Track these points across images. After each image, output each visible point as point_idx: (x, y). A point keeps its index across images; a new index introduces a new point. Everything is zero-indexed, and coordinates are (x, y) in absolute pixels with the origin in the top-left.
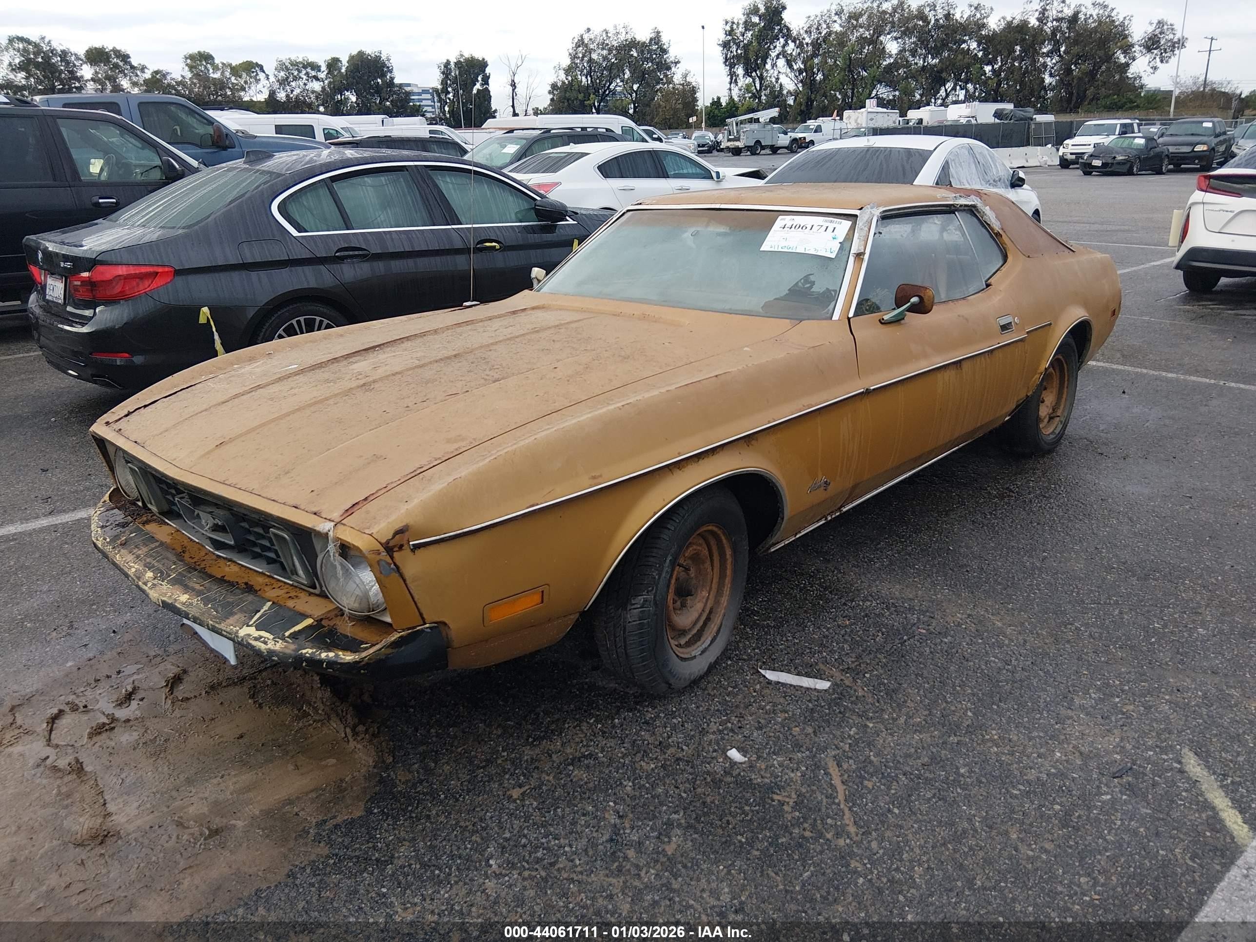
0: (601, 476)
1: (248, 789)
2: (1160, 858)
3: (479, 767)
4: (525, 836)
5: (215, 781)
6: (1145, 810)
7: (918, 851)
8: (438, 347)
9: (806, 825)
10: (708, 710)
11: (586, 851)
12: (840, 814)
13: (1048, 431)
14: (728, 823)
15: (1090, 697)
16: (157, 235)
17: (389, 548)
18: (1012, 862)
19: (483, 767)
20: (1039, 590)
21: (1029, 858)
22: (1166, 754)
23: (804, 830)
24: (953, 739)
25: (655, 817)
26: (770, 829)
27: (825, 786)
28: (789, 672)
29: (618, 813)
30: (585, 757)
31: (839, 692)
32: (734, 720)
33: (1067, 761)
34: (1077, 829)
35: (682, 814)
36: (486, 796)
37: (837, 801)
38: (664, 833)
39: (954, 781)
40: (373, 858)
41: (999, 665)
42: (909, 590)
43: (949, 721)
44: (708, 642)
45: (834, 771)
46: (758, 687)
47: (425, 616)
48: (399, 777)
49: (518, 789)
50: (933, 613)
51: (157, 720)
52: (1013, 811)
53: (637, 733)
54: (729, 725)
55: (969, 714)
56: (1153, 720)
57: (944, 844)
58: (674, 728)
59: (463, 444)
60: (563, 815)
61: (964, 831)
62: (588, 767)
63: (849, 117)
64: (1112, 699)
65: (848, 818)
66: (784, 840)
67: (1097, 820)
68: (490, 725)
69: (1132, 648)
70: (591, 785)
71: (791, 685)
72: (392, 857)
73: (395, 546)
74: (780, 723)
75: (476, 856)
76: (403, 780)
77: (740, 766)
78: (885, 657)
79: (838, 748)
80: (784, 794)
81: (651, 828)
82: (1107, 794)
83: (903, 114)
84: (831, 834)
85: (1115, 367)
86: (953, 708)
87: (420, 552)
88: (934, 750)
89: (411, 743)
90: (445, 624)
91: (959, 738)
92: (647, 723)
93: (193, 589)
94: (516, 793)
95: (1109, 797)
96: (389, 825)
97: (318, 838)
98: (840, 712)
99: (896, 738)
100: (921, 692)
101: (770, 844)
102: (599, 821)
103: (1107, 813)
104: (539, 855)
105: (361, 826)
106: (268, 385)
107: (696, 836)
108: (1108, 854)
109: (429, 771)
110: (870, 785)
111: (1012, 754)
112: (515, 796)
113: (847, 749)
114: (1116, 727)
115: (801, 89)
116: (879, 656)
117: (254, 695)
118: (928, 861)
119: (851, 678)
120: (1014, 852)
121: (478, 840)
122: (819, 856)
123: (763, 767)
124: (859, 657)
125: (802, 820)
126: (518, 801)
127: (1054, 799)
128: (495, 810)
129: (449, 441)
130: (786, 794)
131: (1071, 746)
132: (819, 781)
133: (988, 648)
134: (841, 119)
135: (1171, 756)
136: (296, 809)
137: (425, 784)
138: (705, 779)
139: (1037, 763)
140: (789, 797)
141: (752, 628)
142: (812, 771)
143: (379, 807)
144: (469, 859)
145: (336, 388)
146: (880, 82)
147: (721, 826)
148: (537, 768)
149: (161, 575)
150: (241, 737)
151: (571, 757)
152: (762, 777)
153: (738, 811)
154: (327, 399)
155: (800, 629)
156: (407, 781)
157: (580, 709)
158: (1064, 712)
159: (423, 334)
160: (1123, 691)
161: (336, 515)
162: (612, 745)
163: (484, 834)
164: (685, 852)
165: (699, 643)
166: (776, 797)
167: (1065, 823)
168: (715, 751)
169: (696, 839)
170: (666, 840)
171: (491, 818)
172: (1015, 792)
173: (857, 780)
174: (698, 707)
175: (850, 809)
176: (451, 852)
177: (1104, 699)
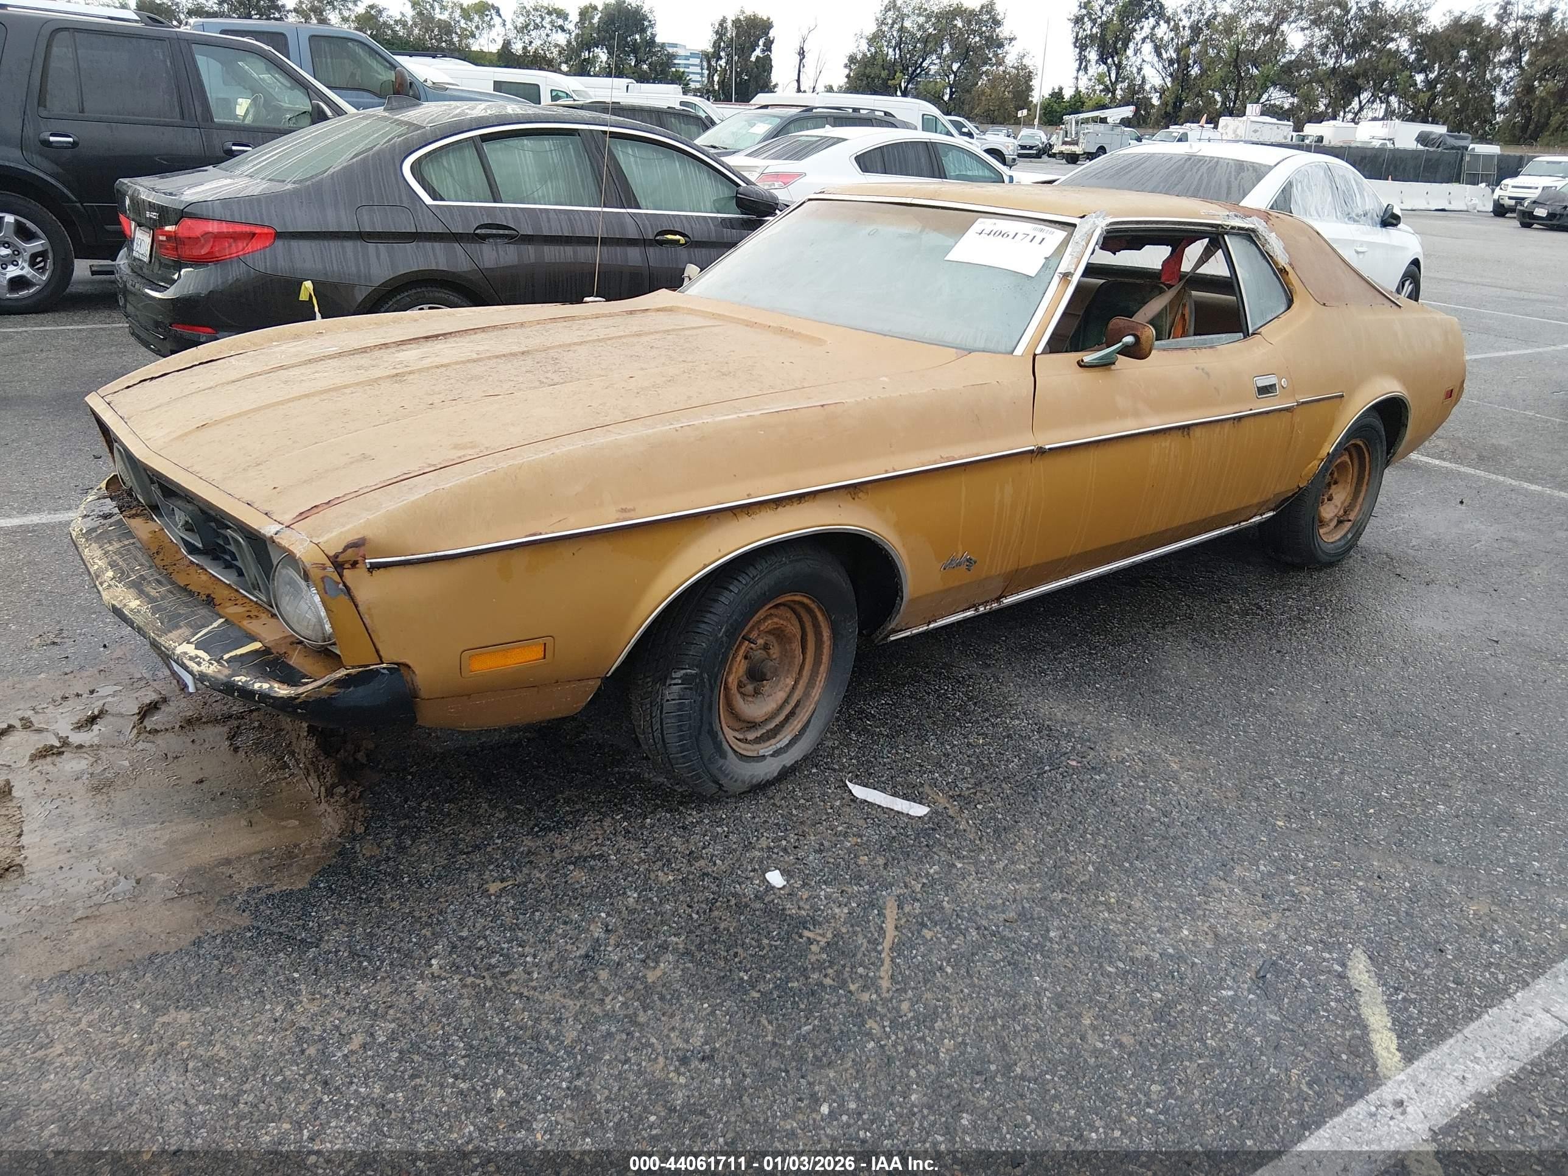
0: (634, 510)
1: (186, 841)
2: (1267, 1077)
3: (462, 852)
4: (485, 938)
5: (153, 826)
6: (1273, 1017)
7: (956, 1021)
8: (510, 342)
9: (830, 971)
10: (766, 822)
11: (551, 965)
12: (878, 964)
13: (1330, 537)
14: (736, 955)
15: (1258, 870)
16: (261, 188)
17: (338, 564)
18: (1071, 1053)
19: (468, 853)
20: (1245, 732)
21: (1095, 1050)
22: (1330, 953)
23: (826, 976)
24: (1058, 896)
25: (650, 936)
26: (784, 970)
27: (872, 929)
28: (884, 790)
29: (607, 927)
30: (593, 857)
31: (936, 822)
32: (792, 837)
33: (1193, 942)
34: (1171, 1025)
35: (683, 937)
36: (457, 886)
37: (879, 948)
38: (652, 957)
39: (1036, 945)
40: (299, 938)
41: (1155, 815)
42: (1076, 712)
43: (1061, 873)
44: (786, 741)
45: (891, 912)
46: (838, 803)
47: (382, 653)
48: (364, 851)
49: (499, 883)
50: (1095, 743)
51: (115, 750)
52: (1097, 992)
53: (667, 838)
54: (784, 843)
55: (1091, 868)
56: (1328, 908)
57: (993, 1019)
58: (715, 838)
59: (470, 452)
60: (539, 922)
61: (1025, 1006)
62: (592, 869)
63: (1226, 126)
64: (1286, 877)
65: (885, 970)
66: (796, 984)
67: (1204, 1019)
68: (495, 807)
69: (1339, 817)
70: (588, 890)
71: (879, 806)
72: (321, 939)
73: (346, 562)
74: (847, 849)
75: (418, 952)
76: (368, 854)
77: (776, 891)
78: (1011, 788)
79: (906, 886)
80: (818, 931)
81: (640, 949)
82: (1229, 988)
83: (1298, 128)
84: (857, 985)
85: (1463, 469)
86: (1072, 859)
87: (378, 574)
88: (1027, 905)
89: (393, 814)
90: (409, 667)
91: (1065, 895)
92: (684, 828)
93: (147, 595)
94: (494, 888)
95: (1231, 993)
96: (330, 903)
97: (243, 907)
98: (927, 846)
99: (984, 885)
100: (1040, 836)
101: (777, 987)
102: (580, 933)
103: (1222, 1014)
104: (493, 961)
105: (298, 900)
106: (293, 366)
107: (690, 965)
108: (1200, 1062)
109: (401, 849)
110: (927, 934)
111: (1125, 923)
112: (492, 891)
113: (918, 890)
114: (1276, 910)
115: (1169, 84)
116: (1004, 785)
117: (234, 736)
118: (964, 1035)
119: (957, 808)
120: (1079, 1041)
121: (429, 934)
122: (831, 1010)
123: (805, 897)
124: (979, 784)
125: (827, 964)
126: (493, 897)
127: (1157, 985)
128: (461, 903)
129: (456, 447)
130: (821, 931)
131: (1207, 924)
132: (869, 921)
133: (1148, 794)
134: (1216, 127)
135: (1335, 955)
136: (231, 871)
137: (391, 863)
138: (728, 901)
139: (1153, 939)
140: (823, 935)
141: (859, 734)
142: (865, 909)
143: (327, 882)
144: (408, 955)
145: (363, 376)
146: (1274, 84)
147: (725, 958)
148: (531, 862)
149: (122, 576)
150: (201, 781)
151: (577, 855)
152: (799, 908)
153: (753, 943)
154: (346, 387)
155: (919, 741)
156: (372, 857)
157: (609, 801)
158: (1214, 882)
159: (505, 327)
160: (1304, 868)
161: (287, 518)
162: (632, 847)
163: (438, 929)
164: (670, 982)
165: (773, 741)
166: (806, 933)
167: (1159, 1016)
168: (754, 870)
169: (688, 968)
170: (652, 965)
171: (453, 911)
172: (1110, 969)
173: (916, 927)
174: (754, 818)
175: (892, 960)
176: (392, 943)
177: (1275, 874)
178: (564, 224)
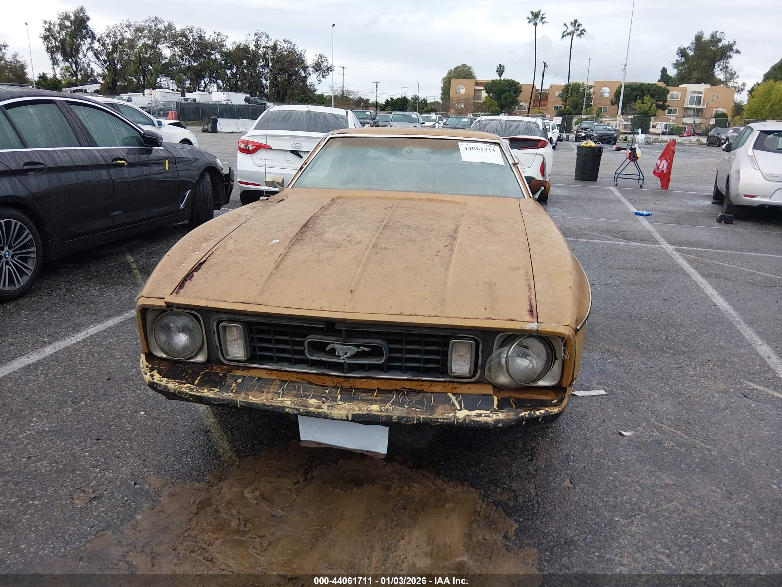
6: (769, 406)
9: (694, 452)
12: (696, 442)
26: (686, 458)
27: (673, 434)
36: (558, 491)
37: (686, 438)
38: (656, 476)
39: (706, 416)
43: (666, 393)
45: (665, 426)
49: (566, 482)
56: (720, 373)
57: (742, 440)
59: (523, 270)
62: (577, 460)
63: (149, 94)
65: (701, 443)
75: (606, 520)
77: (632, 437)
79: (651, 417)
86: (659, 388)
94: (568, 484)
95: (754, 405)
103: (763, 411)
105: (529, 530)
112: (570, 486)
115: (107, 73)
121: (593, 512)
122: (718, 461)
123: (641, 434)
125: (689, 450)
128: (575, 496)
129: (511, 270)
130: (666, 442)
132: (668, 432)
134: (144, 95)
137: (520, 497)
140: (669, 443)
142: (659, 429)
143: (520, 517)
146: (162, 73)
151: (562, 458)
152: (648, 439)
161: (529, 319)
164: (676, 480)
166: (666, 445)
168: (612, 434)
170: (661, 478)
173: (679, 427)
175: (695, 439)
176: (592, 522)
178: (67, 158)
